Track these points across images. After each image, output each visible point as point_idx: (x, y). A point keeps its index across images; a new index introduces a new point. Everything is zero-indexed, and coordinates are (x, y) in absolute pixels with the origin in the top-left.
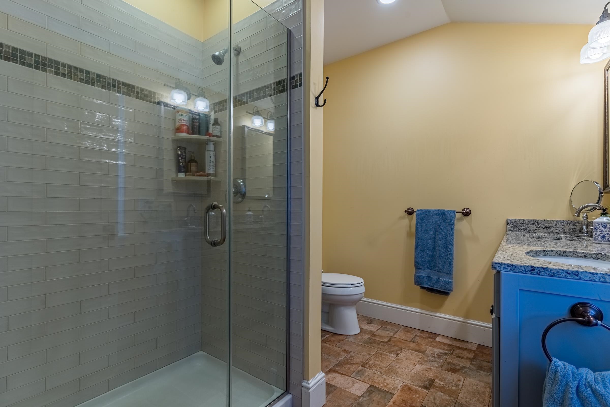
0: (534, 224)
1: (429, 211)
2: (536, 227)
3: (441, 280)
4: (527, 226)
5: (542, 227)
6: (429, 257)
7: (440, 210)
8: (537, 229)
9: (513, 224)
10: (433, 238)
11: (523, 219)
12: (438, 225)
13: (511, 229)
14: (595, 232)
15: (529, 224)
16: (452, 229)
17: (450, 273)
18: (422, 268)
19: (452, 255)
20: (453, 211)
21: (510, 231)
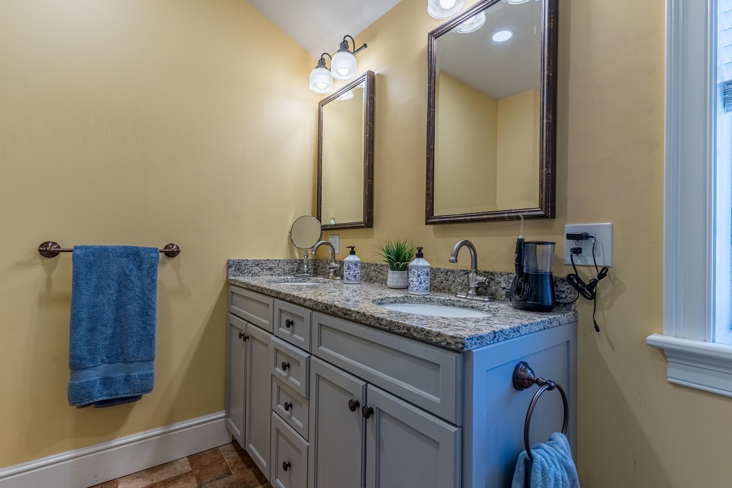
0: (258, 265)
1: (104, 249)
2: (260, 269)
3: (132, 377)
4: (250, 269)
5: (266, 269)
6: (106, 338)
7: (128, 247)
8: (260, 272)
9: (236, 267)
10: (114, 302)
11: (247, 260)
12: (126, 275)
13: (233, 274)
14: (348, 271)
15: (253, 265)
16: (154, 281)
17: (150, 359)
18: (91, 365)
19: (153, 326)
20: (154, 248)
21: (232, 276)
